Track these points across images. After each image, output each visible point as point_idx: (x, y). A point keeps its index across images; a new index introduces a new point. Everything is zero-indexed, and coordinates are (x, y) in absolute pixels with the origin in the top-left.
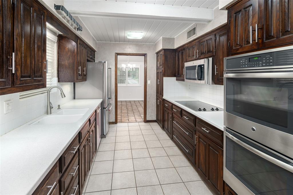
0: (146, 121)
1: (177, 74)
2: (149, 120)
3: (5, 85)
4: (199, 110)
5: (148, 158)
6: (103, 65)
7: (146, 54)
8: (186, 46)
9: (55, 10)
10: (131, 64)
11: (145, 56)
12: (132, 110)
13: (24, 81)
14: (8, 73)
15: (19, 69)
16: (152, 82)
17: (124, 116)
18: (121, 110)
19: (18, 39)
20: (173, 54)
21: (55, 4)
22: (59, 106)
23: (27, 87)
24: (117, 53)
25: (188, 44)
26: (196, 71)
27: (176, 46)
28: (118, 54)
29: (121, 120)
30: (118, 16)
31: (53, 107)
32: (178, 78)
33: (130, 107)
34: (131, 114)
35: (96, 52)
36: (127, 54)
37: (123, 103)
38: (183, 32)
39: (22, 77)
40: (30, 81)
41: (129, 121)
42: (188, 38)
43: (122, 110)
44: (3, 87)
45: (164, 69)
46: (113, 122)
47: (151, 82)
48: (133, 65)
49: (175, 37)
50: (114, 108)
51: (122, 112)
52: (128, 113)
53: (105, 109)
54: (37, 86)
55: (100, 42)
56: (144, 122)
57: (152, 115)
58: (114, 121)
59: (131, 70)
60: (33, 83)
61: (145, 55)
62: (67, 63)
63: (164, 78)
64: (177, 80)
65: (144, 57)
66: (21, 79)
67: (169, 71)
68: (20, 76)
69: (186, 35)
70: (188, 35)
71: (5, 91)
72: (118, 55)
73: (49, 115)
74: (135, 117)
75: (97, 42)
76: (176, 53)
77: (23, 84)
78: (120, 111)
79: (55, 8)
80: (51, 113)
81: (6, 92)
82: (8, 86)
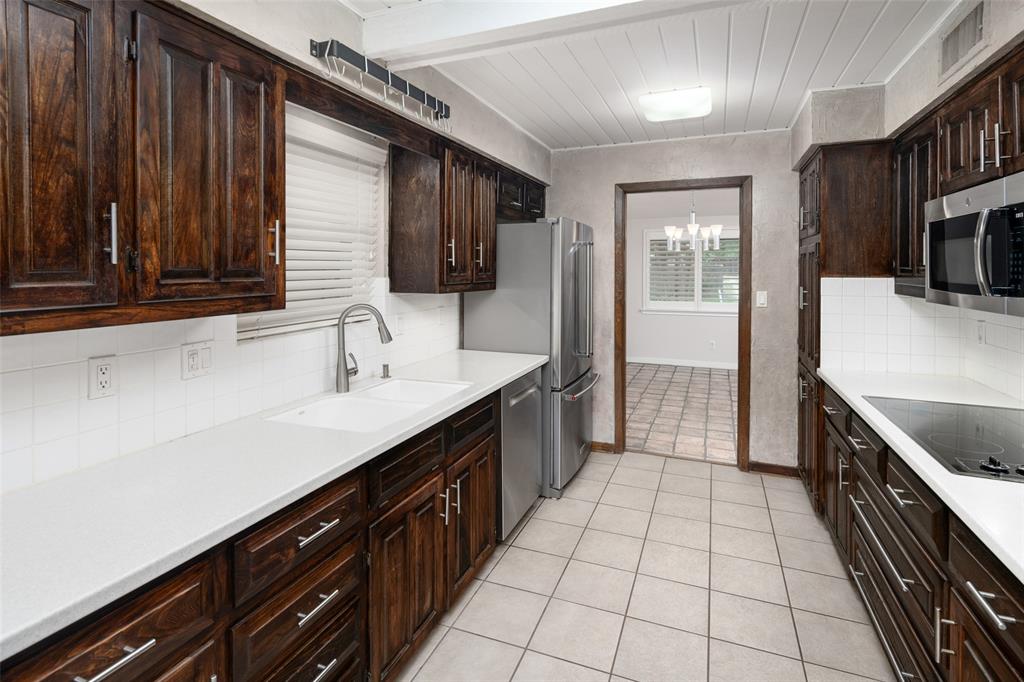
0: (747, 465)
1: (896, 264)
2: (762, 461)
3: (93, 300)
4: (984, 468)
5: (695, 640)
6: (552, 230)
7: (747, 178)
8: (943, 112)
9: (316, 59)
10: (678, 227)
11: (741, 186)
12: (704, 406)
13: (174, 288)
14: (103, 265)
15: (154, 253)
16: (775, 296)
17: (661, 428)
18: (662, 400)
19: (151, 164)
20: (876, 163)
21: (312, 41)
22: (386, 367)
23: (193, 307)
24: (621, 186)
25: (953, 105)
26: (978, 242)
27: (889, 126)
28: (625, 189)
29: (642, 442)
30: (541, 37)
31: (356, 373)
32: (906, 282)
33: (700, 395)
34: (693, 422)
35: (547, 190)
36: (664, 187)
37: (677, 377)
38: (923, 48)
39: (166, 275)
40: (203, 287)
41: (676, 450)
42: (945, 69)
43: (664, 402)
44: (84, 304)
45: (824, 237)
46: (606, 444)
47: (771, 299)
48: (712, 227)
49: (886, 82)
50: (613, 393)
51: (659, 411)
52: (684, 417)
53: (555, 393)
54: (240, 303)
55: (563, 150)
56: (737, 466)
57: (778, 442)
58: (611, 441)
59: (678, 250)
60: (216, 294)
61: (742, 183)
62: (413, 230)
63: (822, 279)
64: (899, 290)
65: (738, 190)
66: (163, 282)
67: (851, 247)
68: (158, 272)
69: (936, 55)
70: (945, 53)
71: (99, 315)
72: (625, 192)
73: (343, 394)
74: (706, 437)
75: (552, 151)
76: (893, 158)
77: (173, 298)
78: (653, 407)
79: (312, 54)
80: (348, 390)
81: (102, 319)
82: (103, 302)
